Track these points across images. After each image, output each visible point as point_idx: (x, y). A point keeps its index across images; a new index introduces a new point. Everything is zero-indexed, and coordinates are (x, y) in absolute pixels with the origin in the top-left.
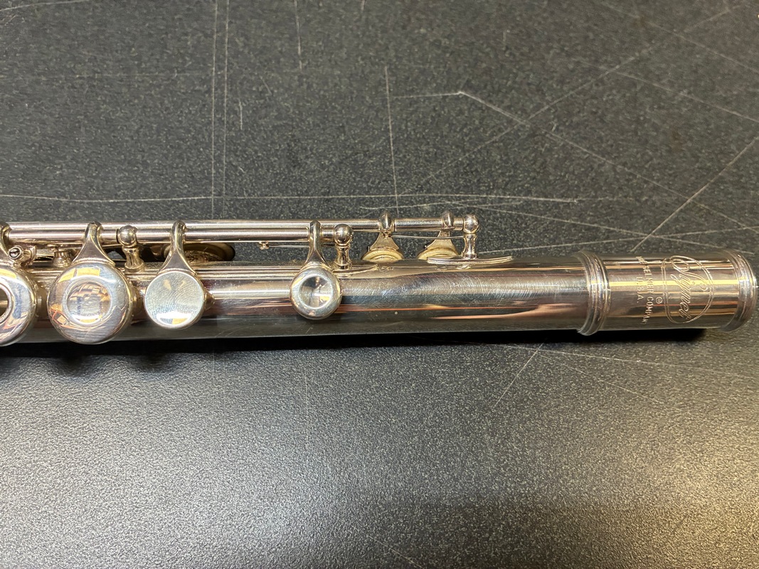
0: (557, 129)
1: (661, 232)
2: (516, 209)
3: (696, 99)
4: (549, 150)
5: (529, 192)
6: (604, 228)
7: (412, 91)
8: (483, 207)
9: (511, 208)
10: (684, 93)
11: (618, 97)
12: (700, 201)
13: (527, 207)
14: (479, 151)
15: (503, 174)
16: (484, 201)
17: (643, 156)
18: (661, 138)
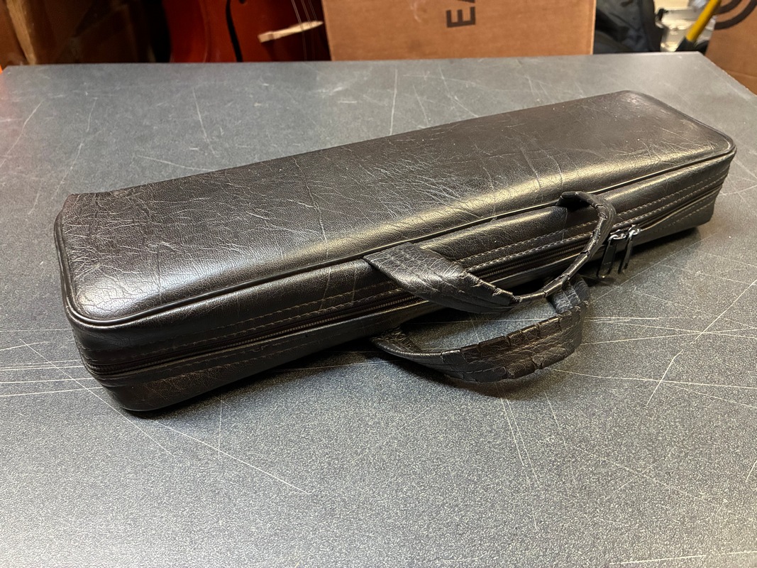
0: (637, 289)
1: (708, 331)
2: (627, 323)
3: (707, 275)
4: (636, 298)
5: (632, 316)
6: (677, 330)
8: (610, 322)
9: (625, 322)
10: (698, 273)
11: (664, 275)
12: (725, 317)
13: (632, 321)
14: (600, 299)
15: (616, 309)
16: (610, 320)
17: (686, 299)
18: (694, 291)
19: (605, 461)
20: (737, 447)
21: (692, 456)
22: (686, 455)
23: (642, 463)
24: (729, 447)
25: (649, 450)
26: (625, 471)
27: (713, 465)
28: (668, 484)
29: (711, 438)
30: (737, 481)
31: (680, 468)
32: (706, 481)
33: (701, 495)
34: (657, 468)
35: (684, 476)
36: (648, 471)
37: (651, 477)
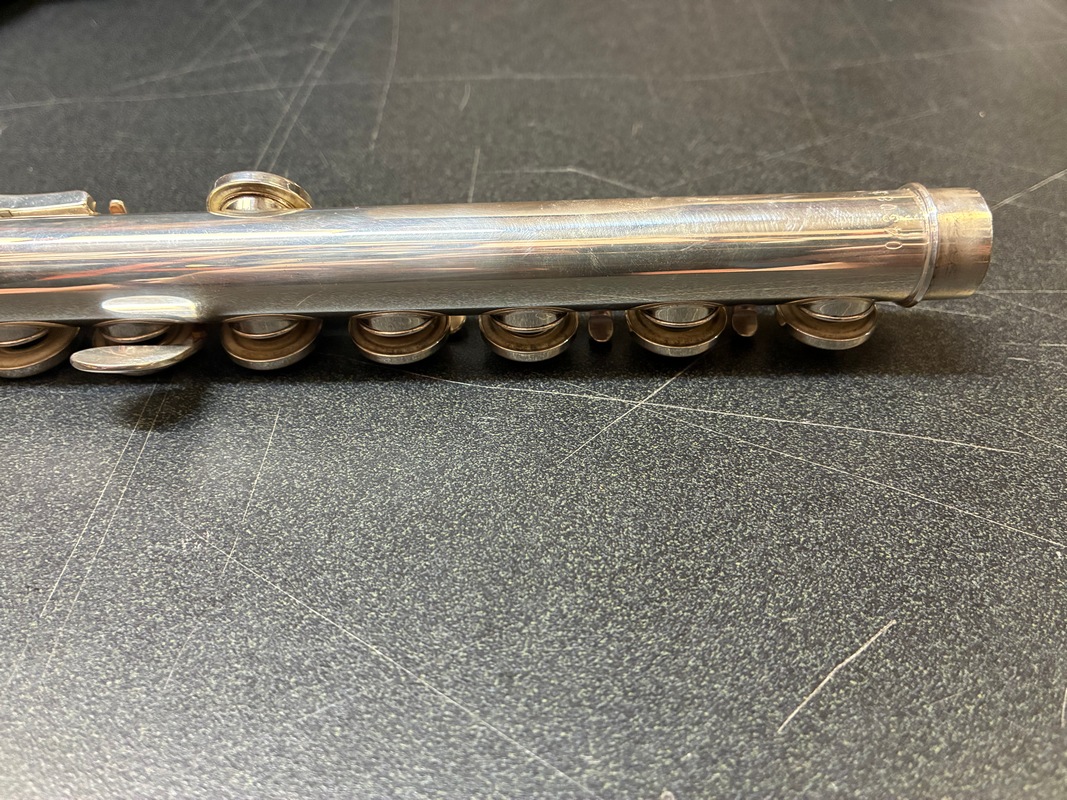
7: (508, 167)
19: (317, 622)
20: (793, 609)
21: (622, 623)
22: (606, 617)
23: (439, 633)
24: (764, 604)
25: (487, 595)
26: (366, 654)
27: (680, 660)
28: (484, 714)
29: (718, 570)
30: (745, 728)
31: (561, 662)
32: (630, 713)
33: (585, 766)
34: (481, 654)
35: (559, 688)
36: (441, 665)
37: (440, 685)
